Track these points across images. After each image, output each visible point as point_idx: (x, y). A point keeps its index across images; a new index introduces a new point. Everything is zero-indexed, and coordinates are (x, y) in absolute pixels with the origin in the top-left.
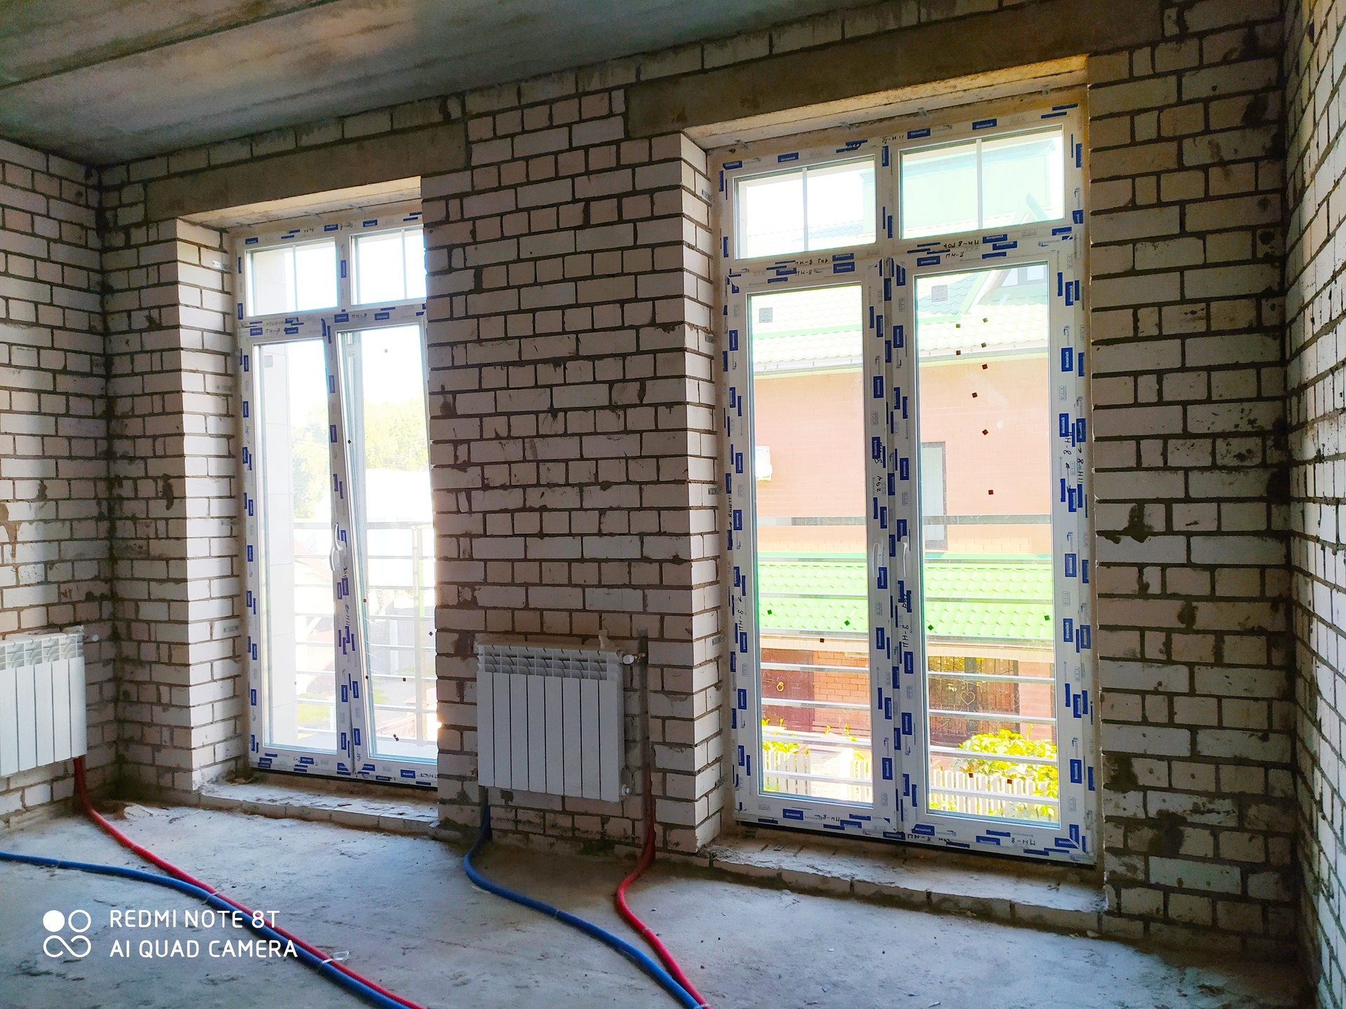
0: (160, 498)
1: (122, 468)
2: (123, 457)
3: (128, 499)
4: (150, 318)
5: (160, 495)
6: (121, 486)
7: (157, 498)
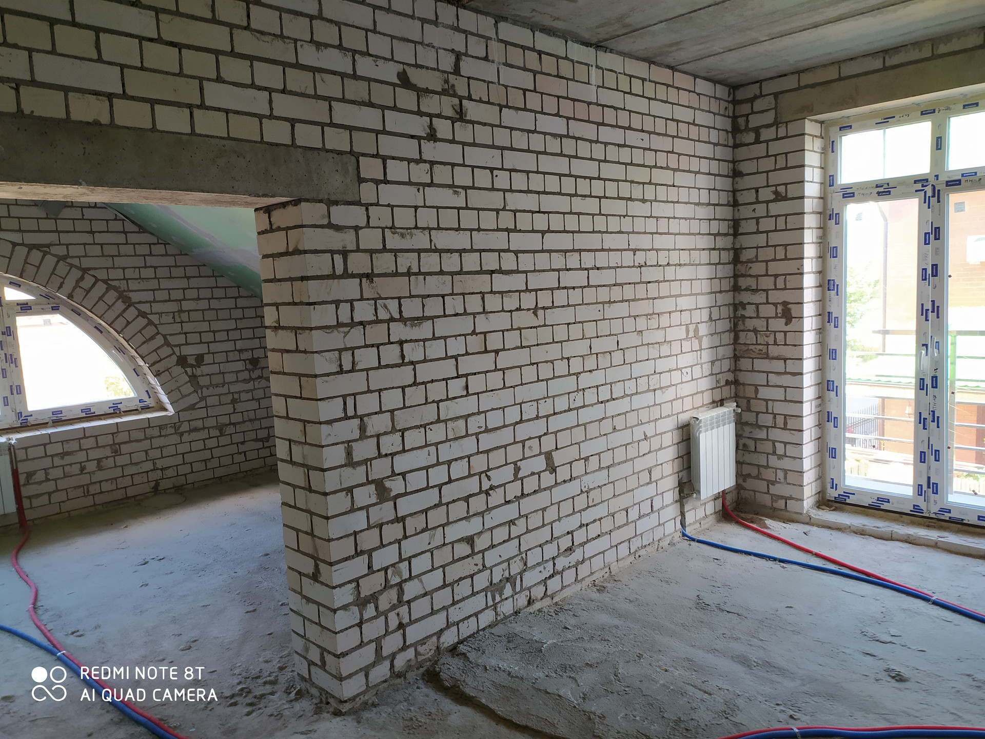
0: (780, 317)
1: (746, 297)
2: (747, 289)
3: (751, 318)
4: (776, 193)
5: (779, 315)
6: (744, 309)
7: (776, 317)
